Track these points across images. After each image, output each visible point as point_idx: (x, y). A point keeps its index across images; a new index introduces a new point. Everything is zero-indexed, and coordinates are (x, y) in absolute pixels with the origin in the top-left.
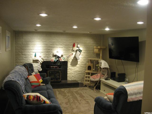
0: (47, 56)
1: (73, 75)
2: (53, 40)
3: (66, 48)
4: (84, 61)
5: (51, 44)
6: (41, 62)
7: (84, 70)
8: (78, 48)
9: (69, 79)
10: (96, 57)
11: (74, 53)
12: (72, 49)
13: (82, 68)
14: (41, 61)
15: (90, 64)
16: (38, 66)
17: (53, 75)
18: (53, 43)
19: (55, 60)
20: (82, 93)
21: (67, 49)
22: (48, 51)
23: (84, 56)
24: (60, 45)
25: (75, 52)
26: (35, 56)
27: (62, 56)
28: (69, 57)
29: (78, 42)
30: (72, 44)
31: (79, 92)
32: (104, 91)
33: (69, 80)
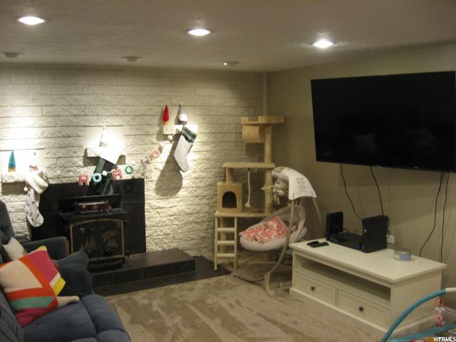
0: (61, 161)
1: (168, 232)
2: (83, 98)
3: (137, 129)
4: (204, 174)
5: (75, 112)
6: (40, 191)
7: (207, 208)
8: (180, 127)
9: (151, 246)
10: (247, 157)
11: (167, 146)
12: (158, 128)
13: (197, 201)
14: (37, 184)
15: (230, 185)
16: (27, 208)
17: (92, 240)
18: (83, 111)
19: (97, 178)
20: (224, 304)
21: (138, 132)
22: (66, 141)
23: (203, 157)
24: (111, 117)
25: (171, 141)
26: (12, 166)
27: (122, 159)
28: (148, 162)
29: (182, 103)
30: (158, 111)
31: (209, 301)
32: (311, 291)
33: (153, 252)
